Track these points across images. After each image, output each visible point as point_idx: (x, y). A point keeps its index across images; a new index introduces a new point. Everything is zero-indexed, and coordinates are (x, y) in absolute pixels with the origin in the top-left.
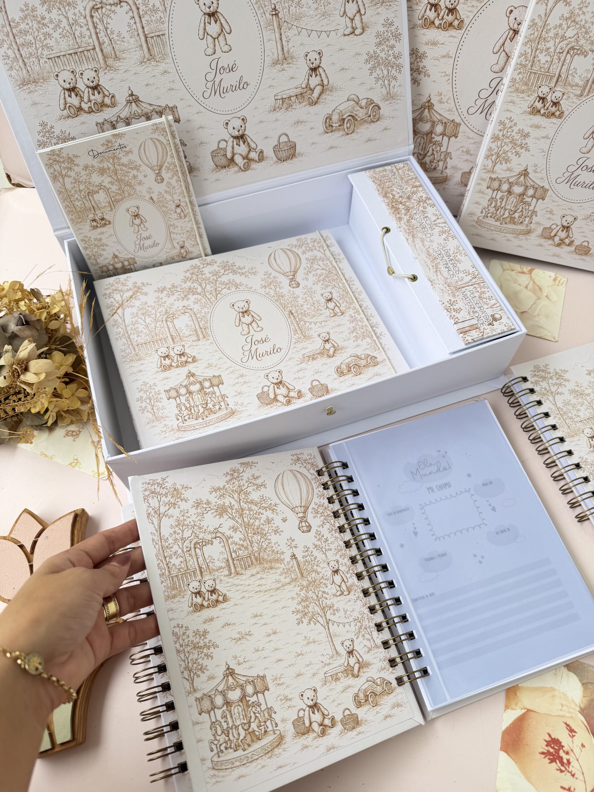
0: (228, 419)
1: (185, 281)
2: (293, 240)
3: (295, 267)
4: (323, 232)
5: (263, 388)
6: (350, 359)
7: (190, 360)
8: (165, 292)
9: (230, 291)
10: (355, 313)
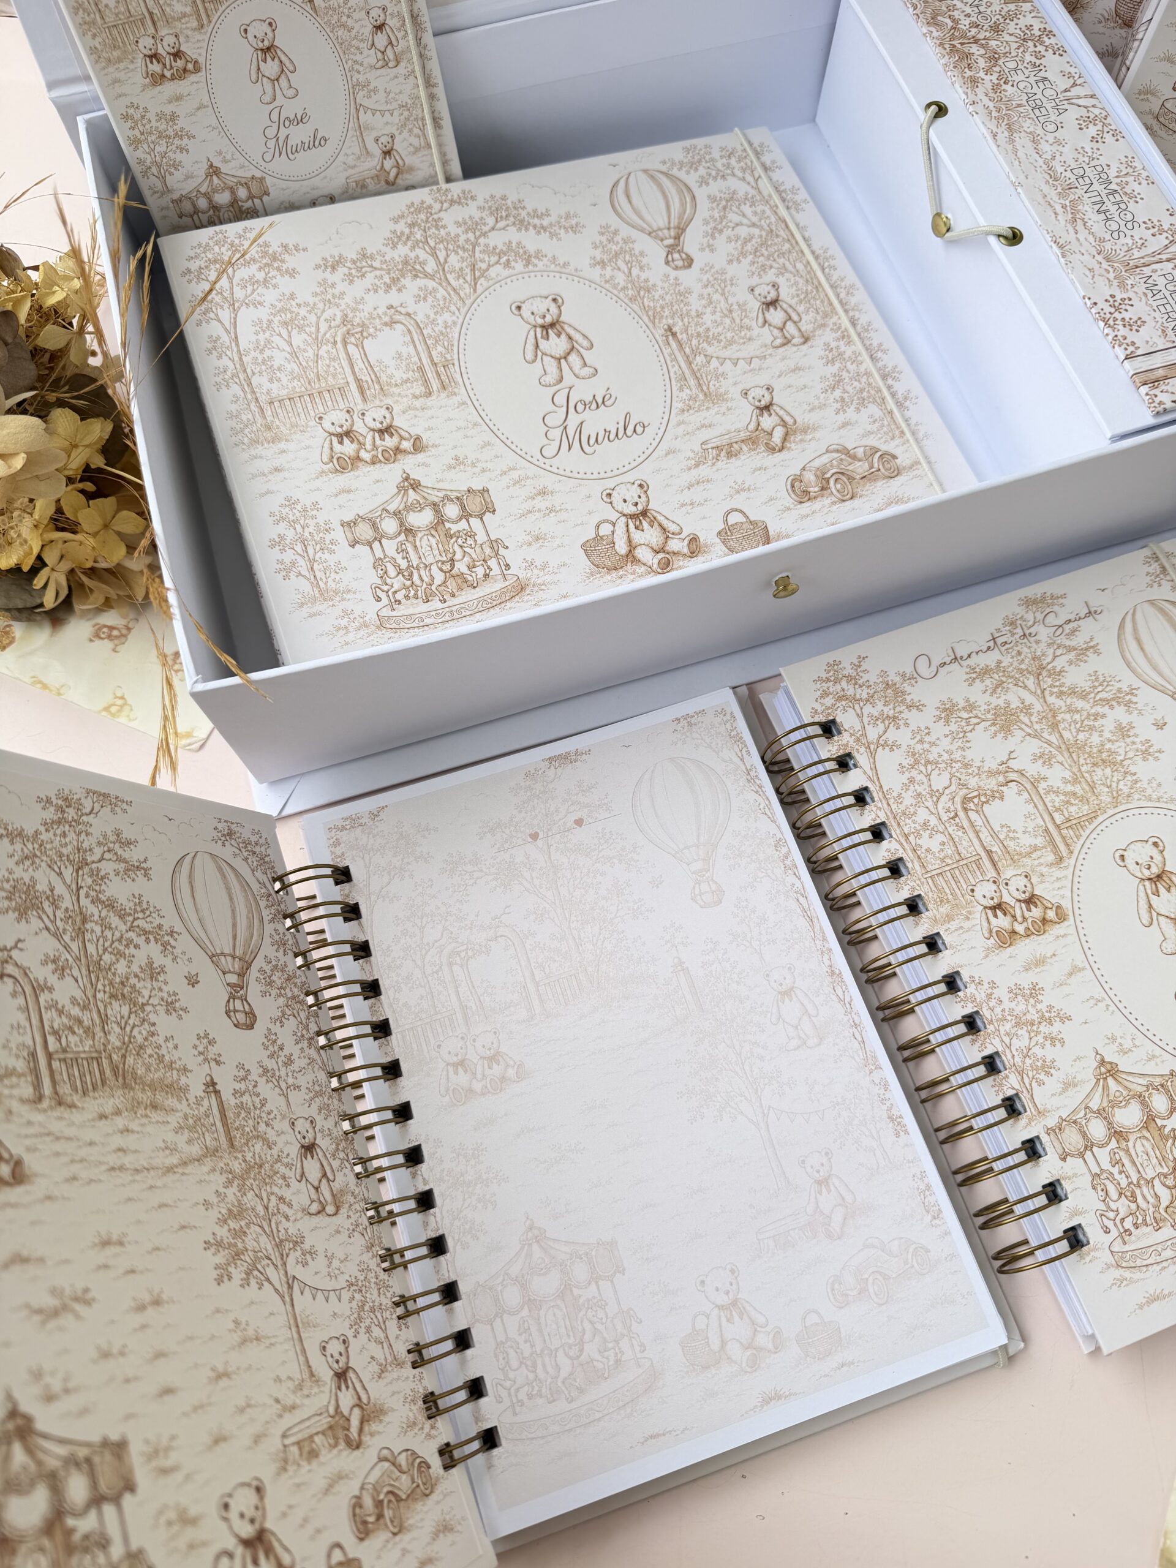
0: (508, 605)
1: (394, 241)
2: (674, 150)
3: (681, 217)
4: (752, 133)
5: (598, 527)
6: (825, 459)
7: (406, 445)
8: (342, 271)
9: (511, 272)
10: (838, 339)
